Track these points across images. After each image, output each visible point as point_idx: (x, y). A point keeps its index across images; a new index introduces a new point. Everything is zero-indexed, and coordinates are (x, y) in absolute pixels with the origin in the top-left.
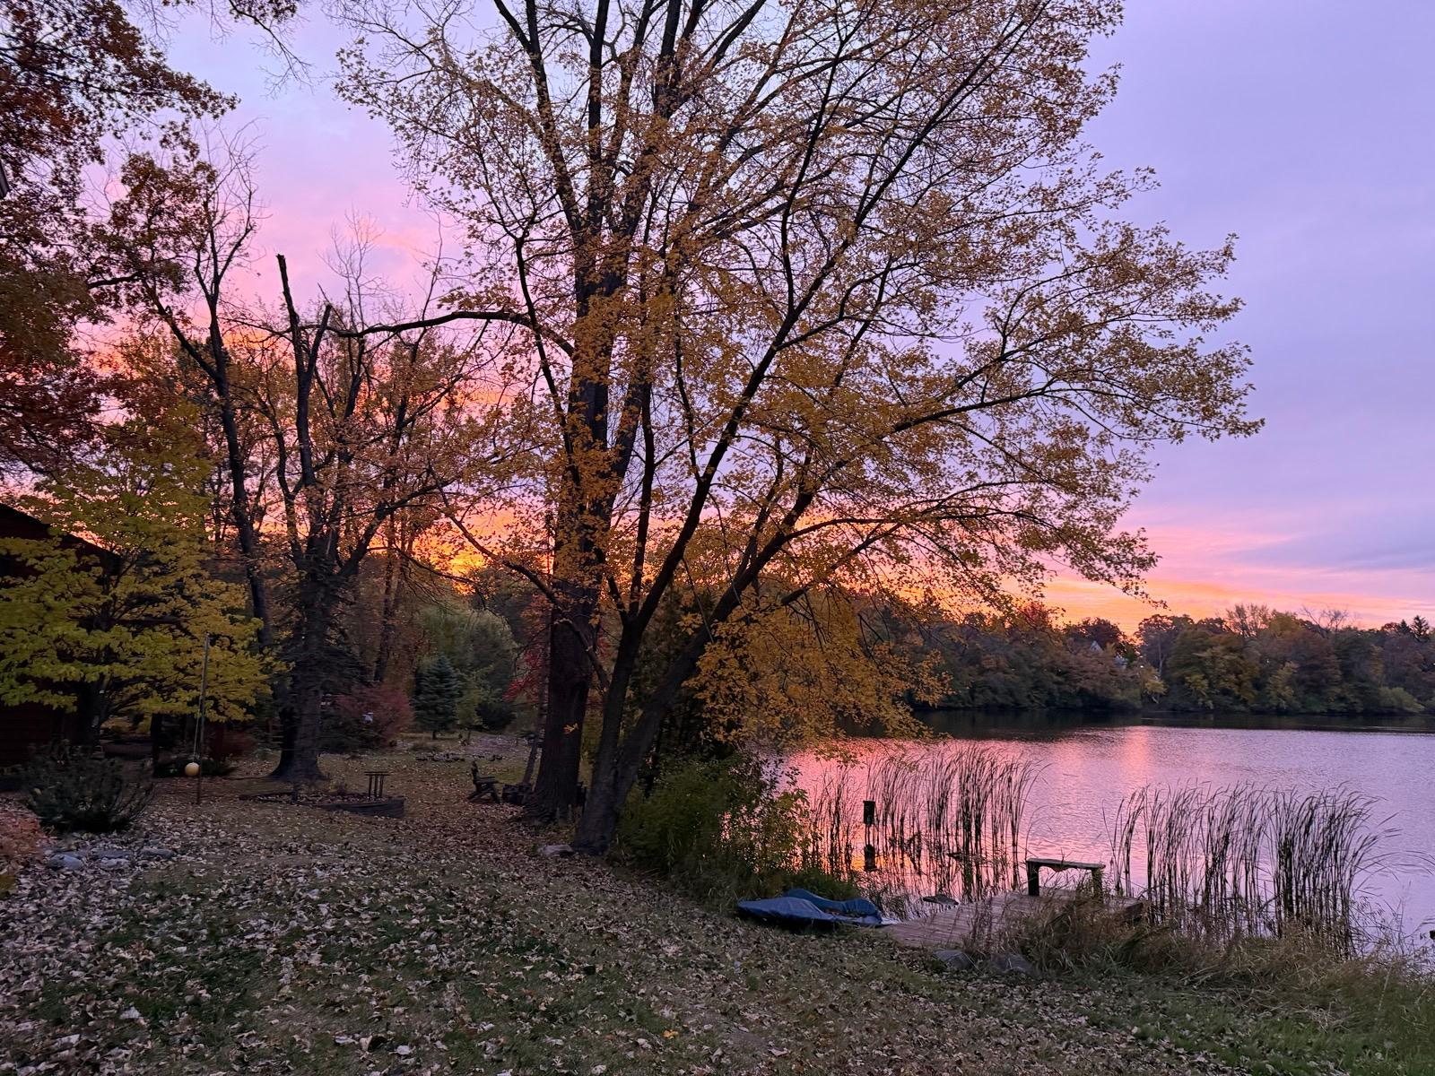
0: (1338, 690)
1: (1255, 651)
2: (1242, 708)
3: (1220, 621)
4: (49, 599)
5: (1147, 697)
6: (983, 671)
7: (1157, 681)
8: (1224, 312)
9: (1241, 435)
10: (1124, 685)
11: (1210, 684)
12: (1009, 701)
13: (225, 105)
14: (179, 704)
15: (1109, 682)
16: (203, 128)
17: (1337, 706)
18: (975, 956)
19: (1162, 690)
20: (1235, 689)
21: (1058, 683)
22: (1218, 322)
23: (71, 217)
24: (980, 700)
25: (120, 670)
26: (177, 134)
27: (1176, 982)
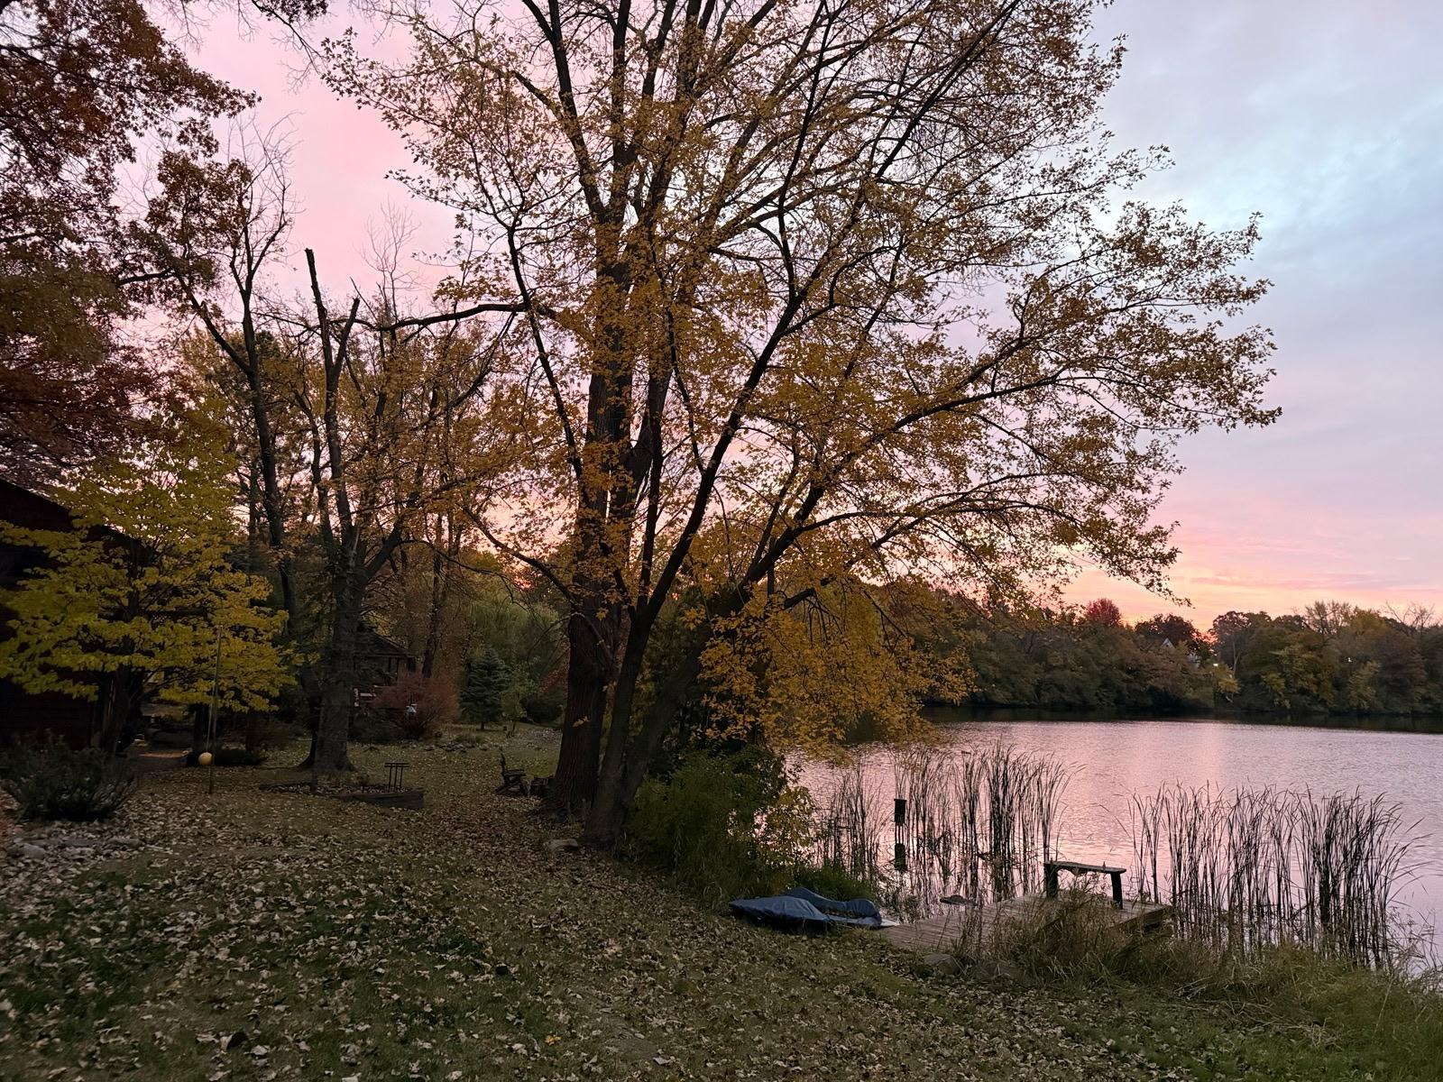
0: (1423, 691)
1: (1334, 649)
2: (1321, 708)
3: (1299, 619)
4: (71, 590)
5: (1220, 696)
6: (1049, 669)
7: (1231, 680)
8: (1249, 295)
9: (1257, 425)
10: (1197, 684)
11: (1287, 684)
12: (1076, 699)
13: (243, 102)
14: (200, 692)
15: (1180, 681)
16: (220, 126)
17: (1422, 708)
18: (964, 961)
19: (1236, 689)
20: (1314, 689)
21: (1128, 681)
22: (1243, 305)
23: (104, 214)
24: (1046, 697)
25: (139, 660)
26: (195, 131)
27: (1170, 993)
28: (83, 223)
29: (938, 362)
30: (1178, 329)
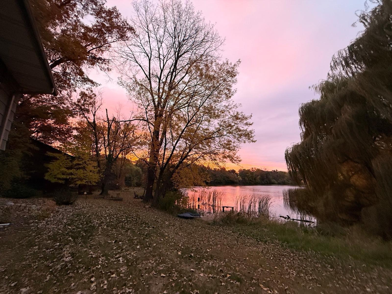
0: (266, 180)
1: (254, 174)
2: (253, 183)
3: (250, 170)
4: (61, 164)
6: (216, 177)
7: (241, 178)
8: (251, 124)
9: (253, 142)
10: (236, 179)
11: (248, 179)
12: (220, 182)
13: (98, 85)
14: (84, 182)
15: (234, 179)
16: (94, 88)
17: (265, 182)
18: (215, 222)
19: (241, 180)
20: (252, 180)
21: (227, 179)
22: (250, 126)
23: (70, 101)
24: (216, 181)
25: (73, 176)
26: (89, 89)
27: (245, 225)
28: (66, 102)
29: (208, 131)
30: (242, 129)
